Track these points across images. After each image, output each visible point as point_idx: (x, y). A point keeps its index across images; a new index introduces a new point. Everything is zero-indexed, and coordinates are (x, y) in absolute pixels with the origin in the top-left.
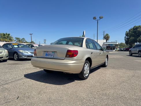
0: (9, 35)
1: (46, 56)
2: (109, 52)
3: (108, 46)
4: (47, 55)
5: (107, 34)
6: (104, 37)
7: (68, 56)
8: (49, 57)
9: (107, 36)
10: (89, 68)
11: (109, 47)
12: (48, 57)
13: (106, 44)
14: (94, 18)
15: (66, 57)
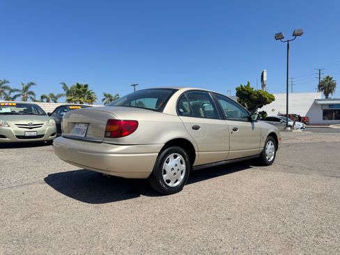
0: (86, 86)
2: (331, 126)
3: (327, 108)
5: (328, 77)
6: (319, 86)
7: (109, 134)
9: (327, 83)
10: (184, 166)
11: (331, 111)
12: (78, 135)
13: (322, 105)
14: (279, 37)
15: (105, 136)
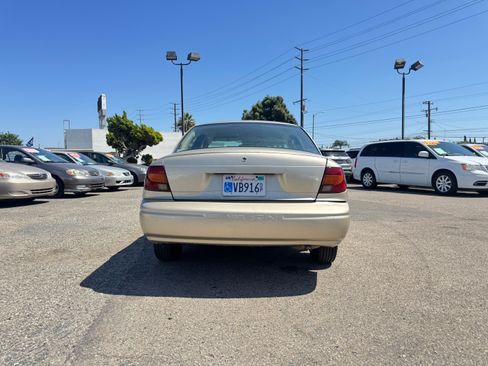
1: (229, 194)
4: (229, 187)
5: (188, 116)
7: (329, 188)
8: (247, 194)
9: (186, 122)
12: (242, 194)
15: (320, 191)
